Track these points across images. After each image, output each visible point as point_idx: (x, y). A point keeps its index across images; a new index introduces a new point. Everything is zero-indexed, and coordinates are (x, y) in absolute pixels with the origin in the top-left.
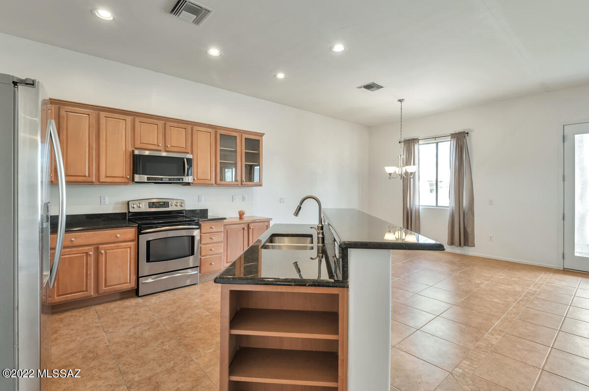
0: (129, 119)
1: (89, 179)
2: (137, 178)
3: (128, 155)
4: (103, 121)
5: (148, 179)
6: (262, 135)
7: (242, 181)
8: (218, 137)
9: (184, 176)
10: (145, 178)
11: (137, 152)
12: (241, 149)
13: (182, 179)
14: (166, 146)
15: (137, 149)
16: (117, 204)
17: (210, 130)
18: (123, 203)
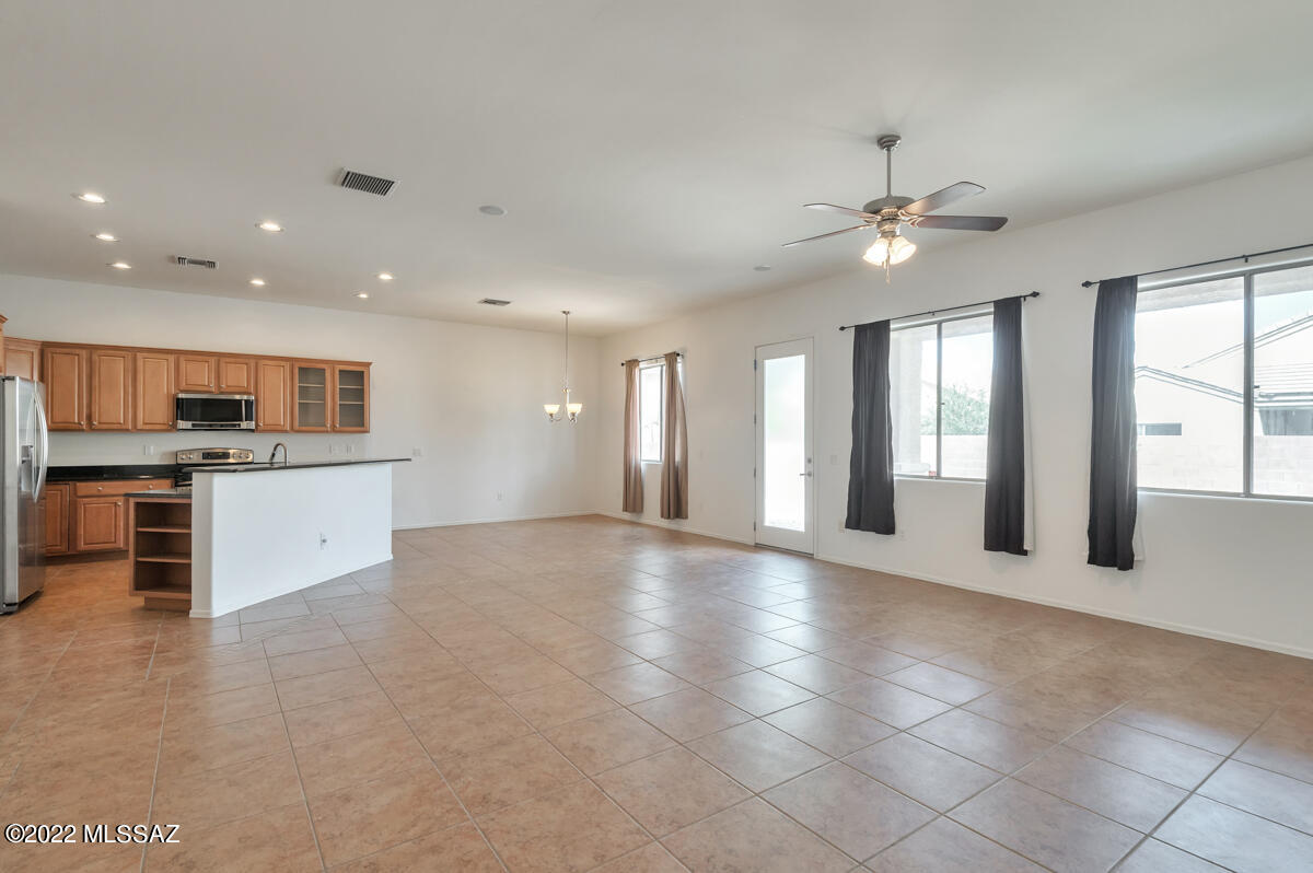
0: (172, 358)
1: (124, 427)
2: (182, 424)
3: (171, 400)
4: (140, 363)
5: (193, 425)
6: (369, 364)
7: (333, 426)
8: (296, 371)
9: (241, 420)
10: (188, 425)
11: (181, 396)
12: (332, 385)
13: (239, 425)
14: (220, 387)
15: (182, 391)
16: (164, 454)
17: (283, 363)
18: (172, 453)
